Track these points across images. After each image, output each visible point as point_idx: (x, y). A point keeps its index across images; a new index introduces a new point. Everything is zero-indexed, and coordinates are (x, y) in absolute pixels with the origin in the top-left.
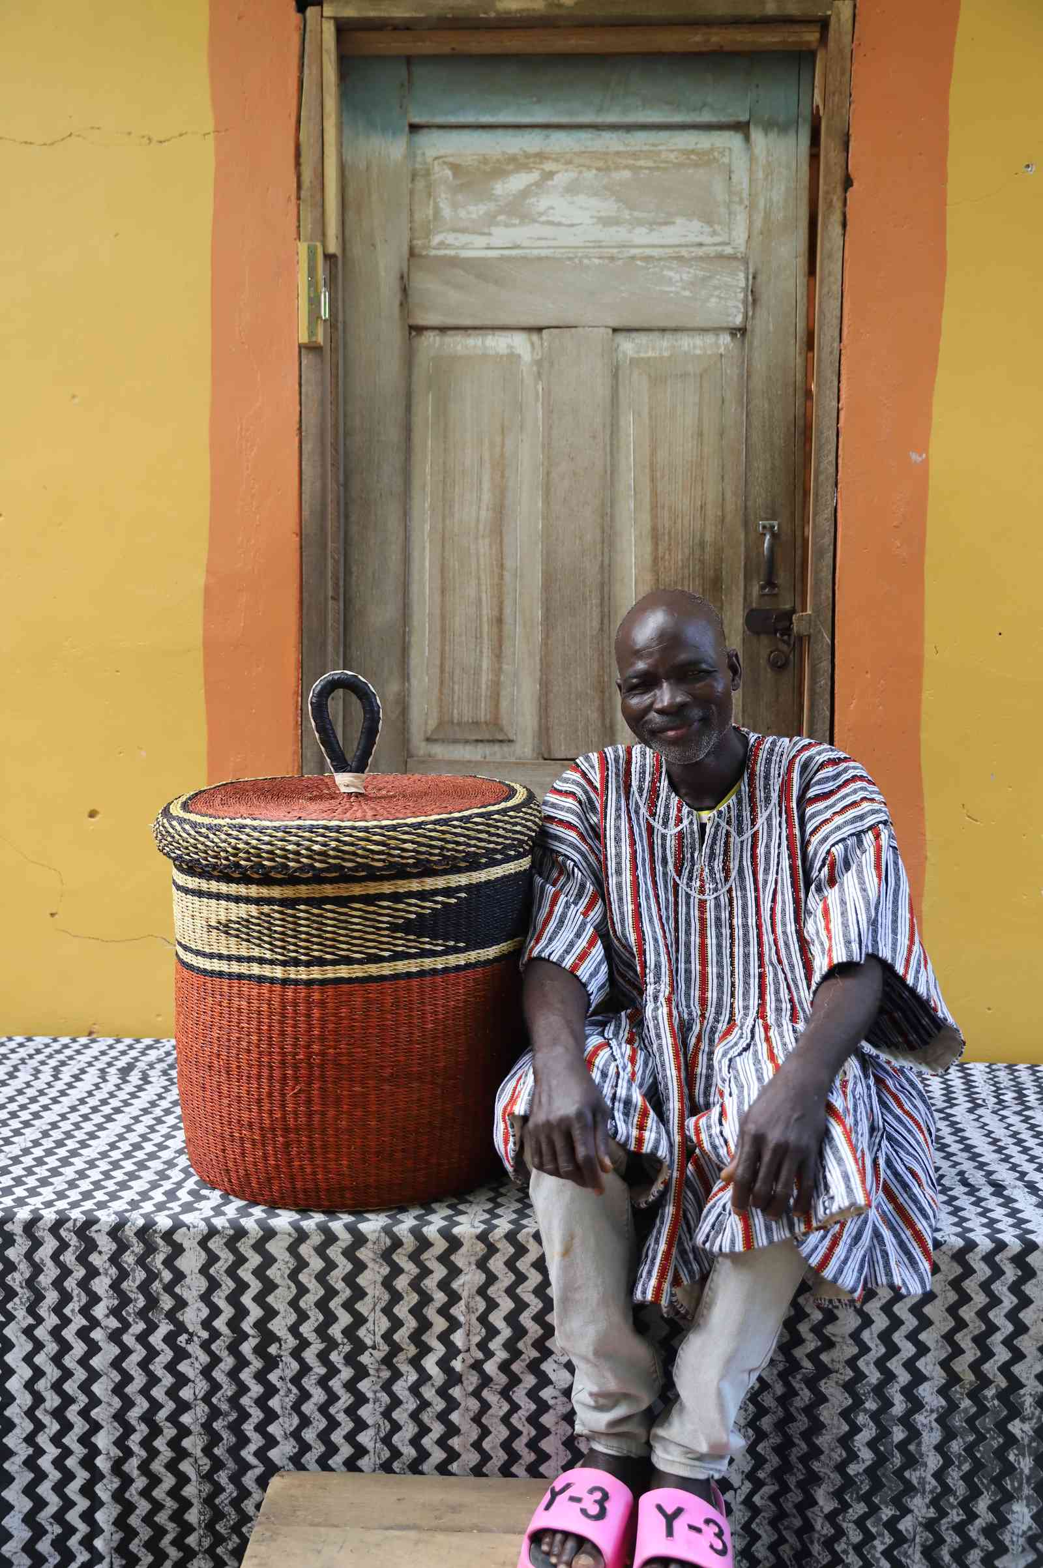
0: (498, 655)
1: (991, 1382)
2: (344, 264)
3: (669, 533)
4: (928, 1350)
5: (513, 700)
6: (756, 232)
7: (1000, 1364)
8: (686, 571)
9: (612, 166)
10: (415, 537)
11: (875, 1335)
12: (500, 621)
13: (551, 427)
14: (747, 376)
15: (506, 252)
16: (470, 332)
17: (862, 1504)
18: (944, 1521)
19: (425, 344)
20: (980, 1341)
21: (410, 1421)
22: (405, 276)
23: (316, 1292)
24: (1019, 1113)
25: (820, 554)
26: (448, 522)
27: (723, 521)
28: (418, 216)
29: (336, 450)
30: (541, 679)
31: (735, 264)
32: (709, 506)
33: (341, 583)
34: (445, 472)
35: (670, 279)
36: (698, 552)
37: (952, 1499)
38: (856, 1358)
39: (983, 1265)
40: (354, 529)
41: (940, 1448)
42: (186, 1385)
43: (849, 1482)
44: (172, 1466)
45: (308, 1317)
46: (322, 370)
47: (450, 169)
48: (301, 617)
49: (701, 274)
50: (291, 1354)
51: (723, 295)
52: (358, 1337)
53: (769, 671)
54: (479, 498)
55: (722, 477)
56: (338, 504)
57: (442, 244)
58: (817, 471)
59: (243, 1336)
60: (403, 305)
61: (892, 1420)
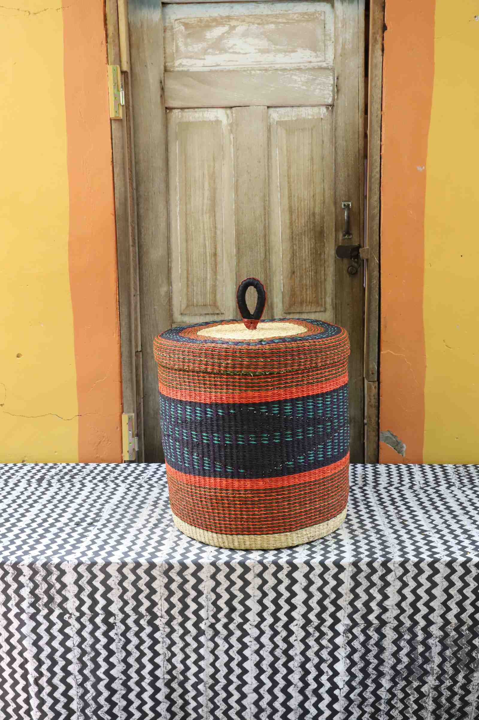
0: (215, 272)
1: (465, 623)
2: (132, 77)
3: (298, 209)
4: (434, 610)
5: (223, 293)
6: (338, 55)
7: (469, 614)
8: (306, 228)
9: (265, 22)
10: (172, 214)
11: (408, 604)
12: (215, 255)
13: (238, 158)
14: (334, 129)
15: (211, 68)
16: (196, 110)
17: (404, 681)
18: (443, 686)
19: (174, 116)
20: (459, 604)
21: (180, 652)
22: (163, 81)
23: (132, 591)
24: (471, 489)
25: (372, 218)
26: (188, 206)
27: (324, 202)
28: (168, 51)
29: (131, 171)
31: (328, 71)
32: (317, 196)
33: (136, 238)
34: (186, 181)
35: (296, 80)
36: (312, 218)
37: (446, 676)
38: (399, 615)
39: (460, 568)
40: (142, 211)
41: (440, 654)
42: (69, 639)
43: (397, 673)
44: (63, 680)
45: (128, 603)
46: (123, 131)
47: (183, 25)
48: (117, 256)
49: (311, 77)
50: (120, 621)
51: (322, 88)
52: (154, 612)
53: (348, 276)
54: (203, 194)
55: (323, 181)
56: (133, 199)
57: (180, 64)
58: (370, 176)
59: (96, 614)
60: (162, 96)
61: (418, 643)
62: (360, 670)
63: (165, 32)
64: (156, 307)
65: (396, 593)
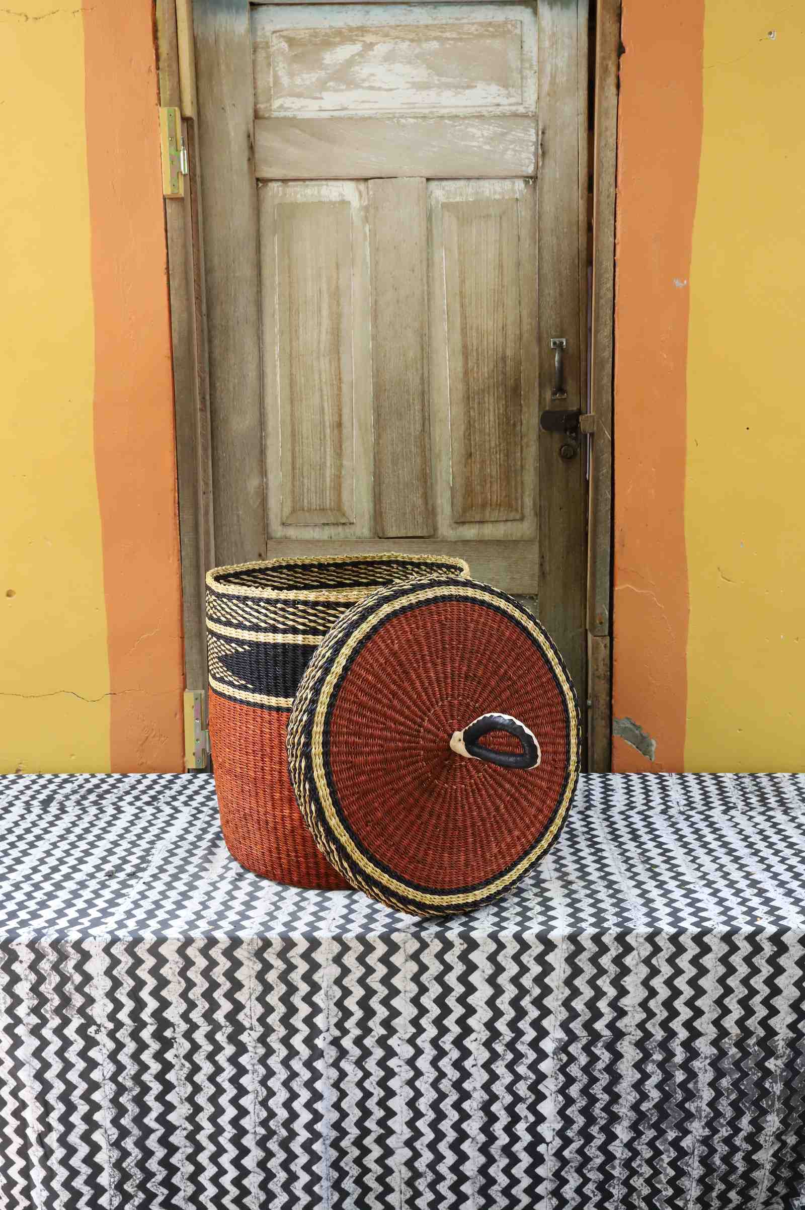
0: (339, 452)
1: (753, 1033)
2: (199, 126)
3: (477, 350)
4: (702, 1013)
5: (353, 490)
6: (544, 93)
7: (759, 1019)
8: (491, 381)
9: (423, 38)
10: (267, 357)
11: (660, 1004)
12: (339, 425)
14: (538, 217)
15: (333, 114)
16: (308, 183)
17: (653, 1130)
18: (716, 1136)
19: (270, 193)
20: (744, 1003)
21: (282, 1088)
22: (251, 135)
23: (202, 985)
24: (762, 813)
25: (600, 366)
26: (294, 344)
27: (520, 340)
28: (260, 84)
29: (199, 286)
30: (375, 472)
31: (526, 121)
32: (509, 327)
33: (208, 397)
34: (291, 302)
35: (474, 135)
36: (501, 365)
37: (722, 1120)
38: (644, 1022)
39: (746, 943)
40: (216, 351)
41: (712, 1084)
42: (96, 1068)
43: (642, 1116)
44: (86, 1137)
45: (196, 1006)
47: (286, 42)
48: (175, 428)
49: (499, 130)
50: (183, 1036)
51: (517, 148)
52: (238, 1021)
53: (560, 461)
54: (320, 324)
55: (520, 302)
56: (202, 331)
57: (281, 107)
58: (597, 295)
59: (143, 1025)
60: (251, 159)
61: (675, 1066)
62: (579, 1111)
63: (255, 51)
64: (240, 512)
65: (640, 985)
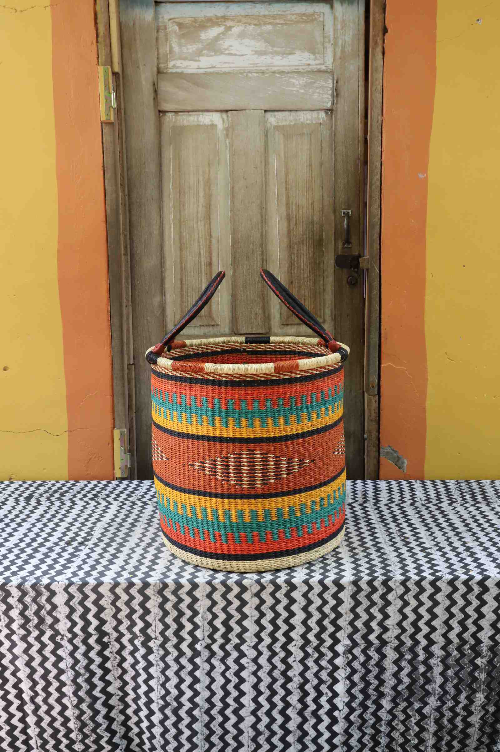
1: (467, 642)
2: (123, 78)
3: (296, 217)
5: (218, 304)
6: (337, 57)
7: (471, 633)
8: (305, 236)
9: (262, 23)
10: (165, 221)
11: (409, 624)
12: (210, 263)
13: (234, 163)
14: (334, 134)
15: (206, 70)
16: (191, 113)
17: (405, 702)
18: (444, 707)
19: (167, 120)
20: (461, 623)
22: (156, 83)
23: (126, 611)
24: (473, 505)
25: (372, 226)
26: (182, 214)
27: (323, 211)
28: (161, 51)
29: (123, 177)
30: (232, 293)
31: (327, 75)
32: (316, 203)
33: (128, 247)
34: (180, 187)
35: (294, 84)
36: (310, 227)
37: (448, 696)
38: (400, 635)
39: (463, 586)
40: (134, 218)
41: (442, 674)
42: (62, 661)
43: (398, 694)
44: (59, 701)
45: (123, 623)
46: (114, 134)
47: (177, 25)
48: (108, 265)
49: (309, 80)
50: (115, 640)
51: (321, 92)
52: (147, 634)
53: (348, 286)
54: (198, 201)
55: (322, 187)
56: (125, 205)
57: (174, 65)
58: (371, 183)
59: (89, 635)
60: (155, 99)
61: (419, 663)
62: (360, 691)
63: (158, 31)
64: (149, 318)
65: (397, 612)
